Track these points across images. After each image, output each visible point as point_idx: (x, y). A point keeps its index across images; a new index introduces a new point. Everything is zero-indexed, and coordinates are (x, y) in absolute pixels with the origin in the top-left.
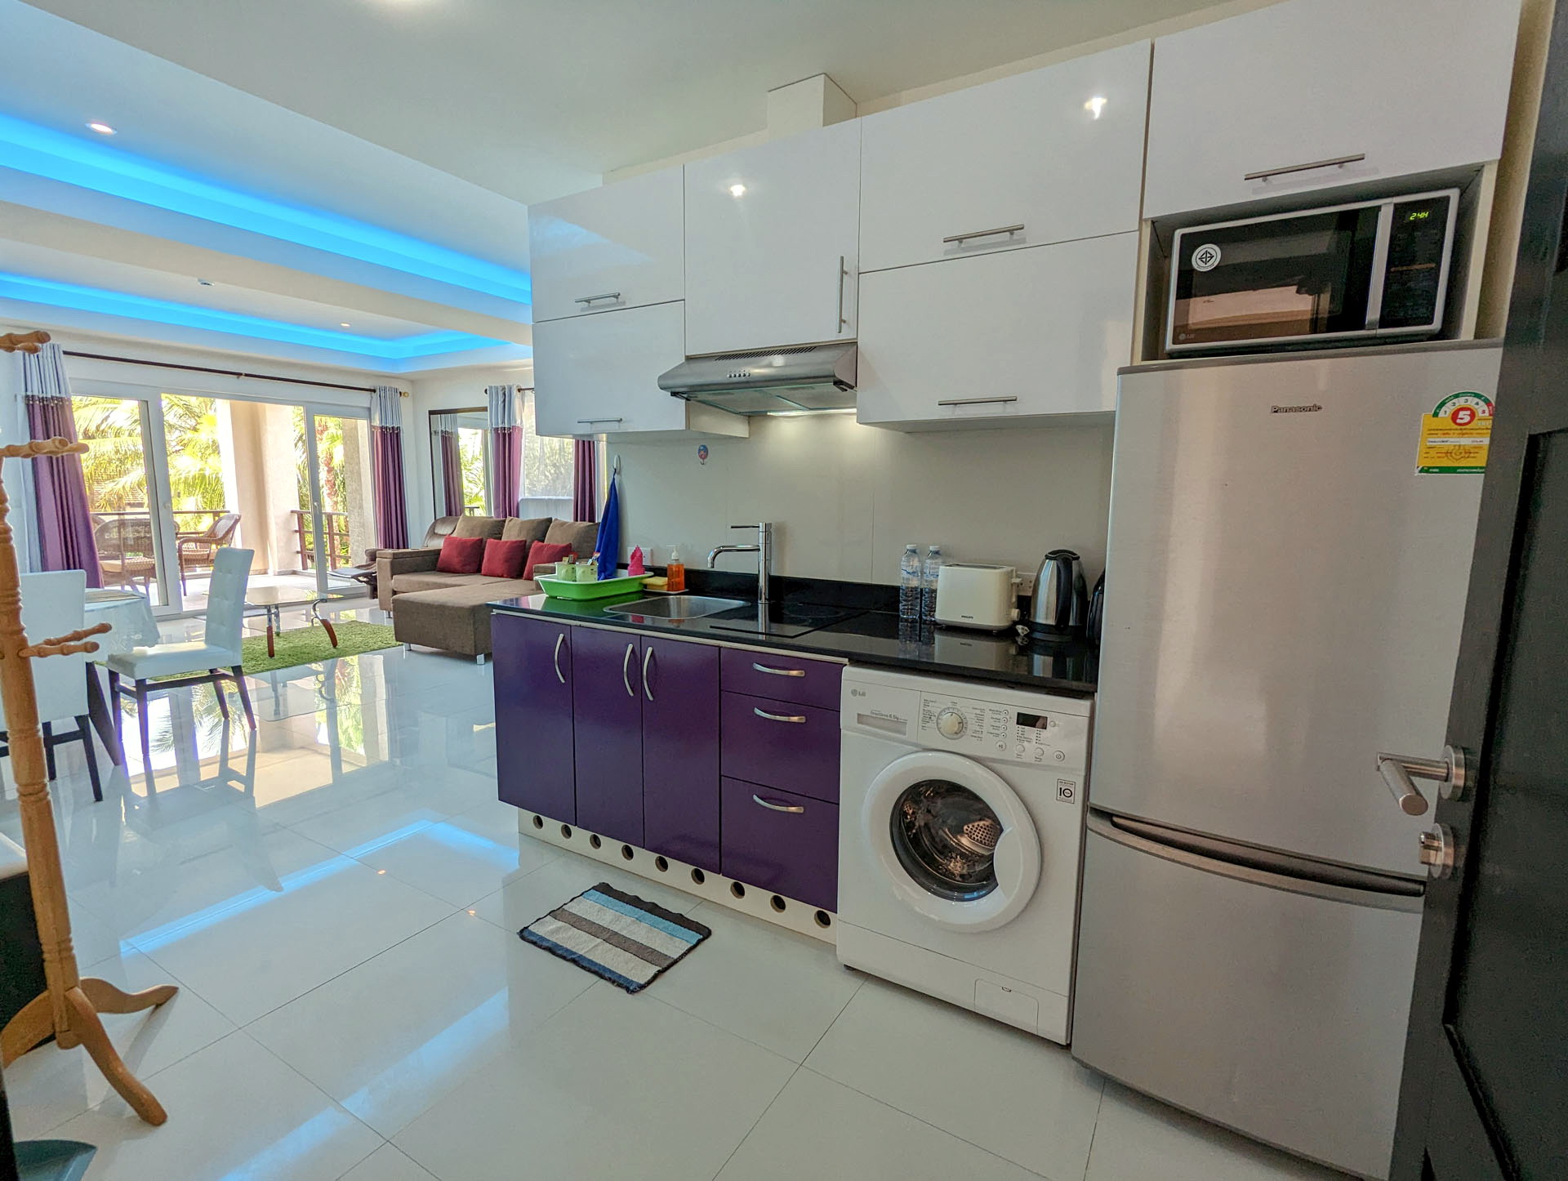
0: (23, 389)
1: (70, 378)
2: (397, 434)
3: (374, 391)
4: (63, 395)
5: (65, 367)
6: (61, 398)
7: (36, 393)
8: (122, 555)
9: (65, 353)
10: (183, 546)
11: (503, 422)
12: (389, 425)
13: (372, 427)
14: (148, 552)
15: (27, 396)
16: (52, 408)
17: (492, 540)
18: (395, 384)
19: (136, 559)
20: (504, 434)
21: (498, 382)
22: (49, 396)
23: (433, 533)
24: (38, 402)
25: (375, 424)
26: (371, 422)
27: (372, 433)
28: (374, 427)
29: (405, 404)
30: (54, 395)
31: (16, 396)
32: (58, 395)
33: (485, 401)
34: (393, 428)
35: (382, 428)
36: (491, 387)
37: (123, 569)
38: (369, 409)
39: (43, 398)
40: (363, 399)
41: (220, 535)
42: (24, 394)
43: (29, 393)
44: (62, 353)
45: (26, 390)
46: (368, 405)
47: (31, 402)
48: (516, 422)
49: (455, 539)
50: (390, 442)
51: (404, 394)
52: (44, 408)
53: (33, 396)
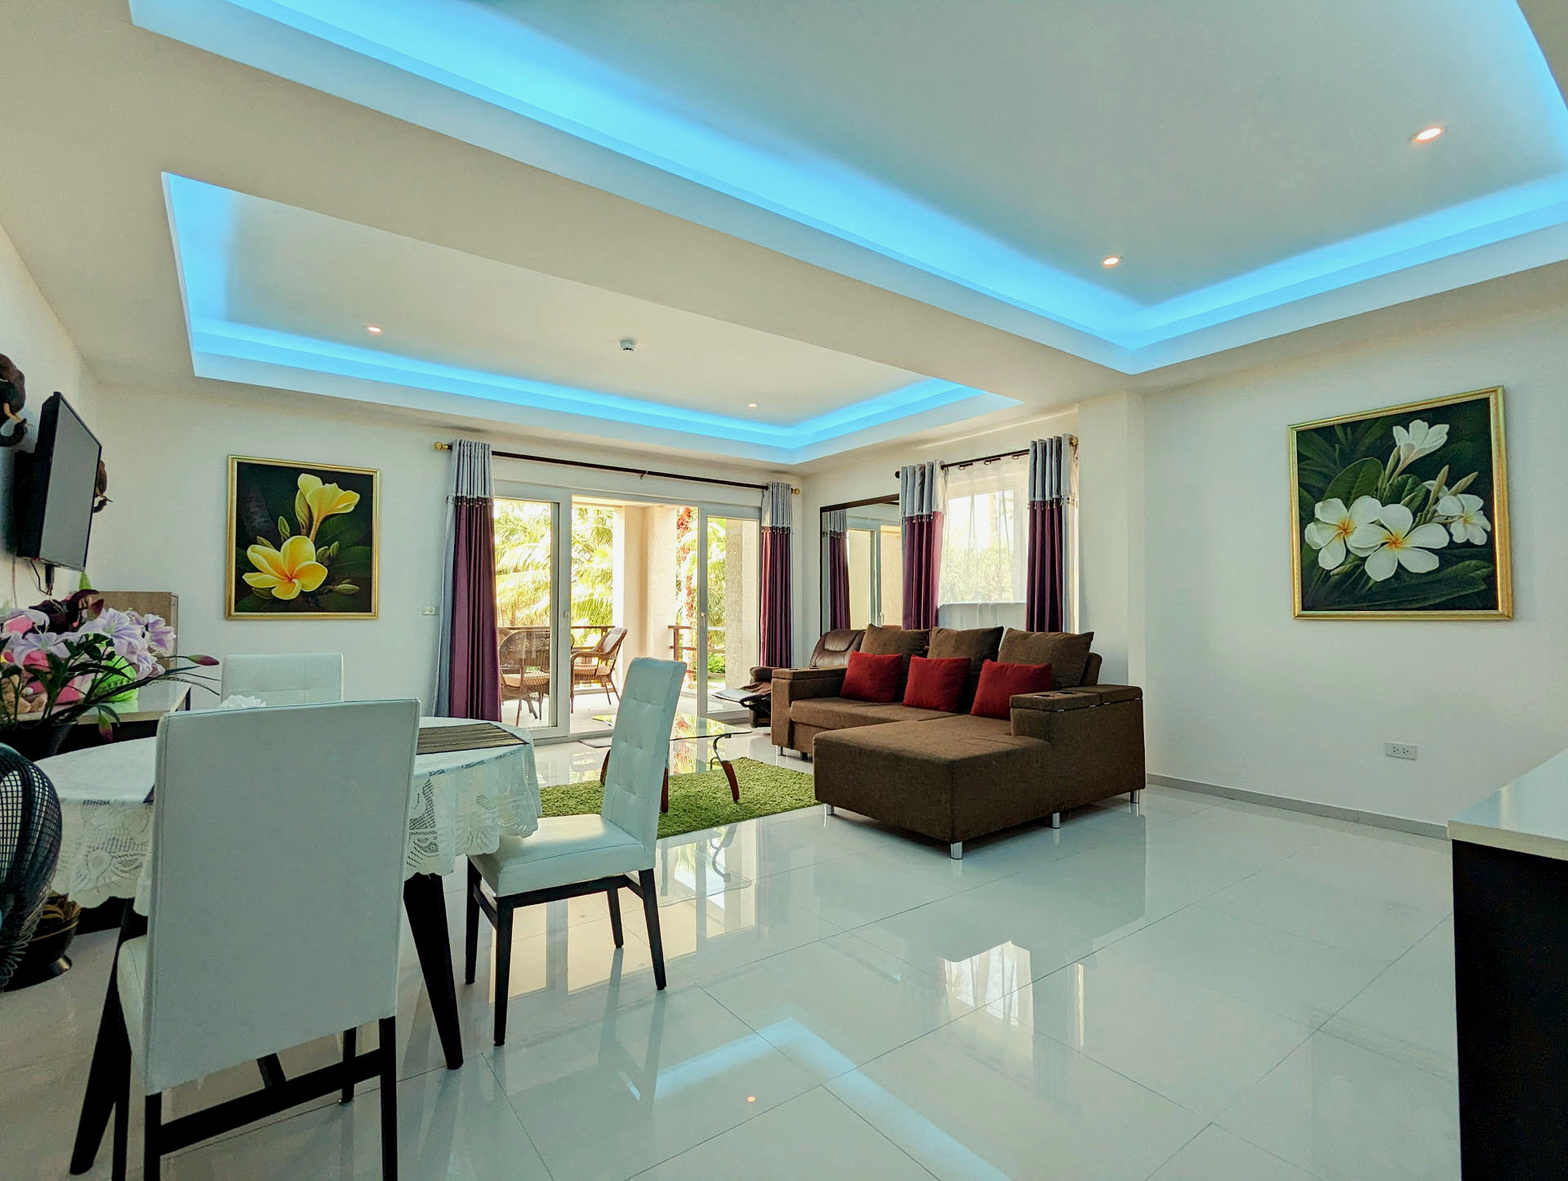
0: (454, 490)
1: (495, 480)
2: (786, 535)
3: (766, 488)
4: (487, 496)
5: (492, 468)
6: (485, 499)
7: (464, 494)
8: (522, 668)
9: (494, 453)
10: (575, 661)
11: (921, 508)
12: (780, 525)
13: (761, 528)
14: (544, 666)
15: (457, 498)
16: (477, 508)
17: (918, 658)
18: (786, 480)
19: (534, 673)
20: (921, 525)
21: (913, 461)
22: (475, 497)
23: (821, 649)
24: (465, 504)
25: (763, 525)
26: (760, 523)
27: (761, 535)
28: (764, 528)
29: (796, 501)
30: (479, 496)
31: (447, 498)
32: (483, 496)
33: (894, 487)
34: (783, 528)
35: (772, 528)
36: (904, 468)
37: (521, 683)
38: (760, 509)
39: (470, 499)
40: (754, 498)
41: (608, 649)
42: (454, 495)
43: (459, 495)
44: (491, 453)
45: (457, 492)
46: (759, 505)
47: (459, 504)
48: (937, 507)
49: (864, 656)
50: (777, 546)
51: (795, 490)
52: (470, 509)
53: (462, 497)
